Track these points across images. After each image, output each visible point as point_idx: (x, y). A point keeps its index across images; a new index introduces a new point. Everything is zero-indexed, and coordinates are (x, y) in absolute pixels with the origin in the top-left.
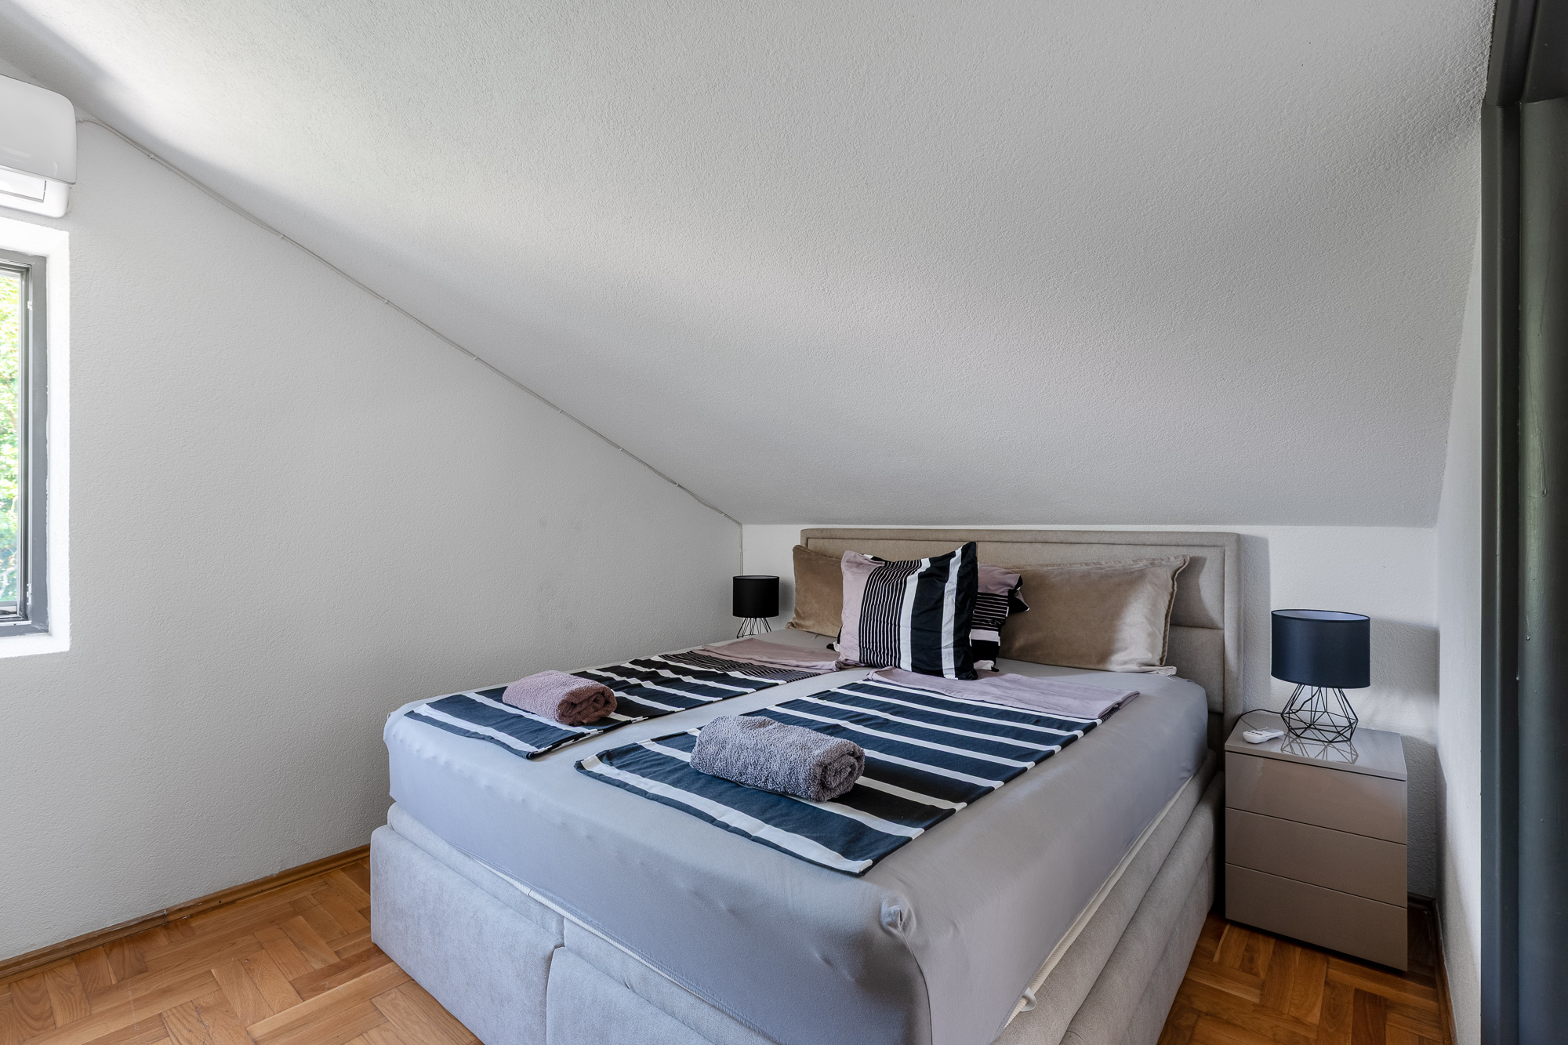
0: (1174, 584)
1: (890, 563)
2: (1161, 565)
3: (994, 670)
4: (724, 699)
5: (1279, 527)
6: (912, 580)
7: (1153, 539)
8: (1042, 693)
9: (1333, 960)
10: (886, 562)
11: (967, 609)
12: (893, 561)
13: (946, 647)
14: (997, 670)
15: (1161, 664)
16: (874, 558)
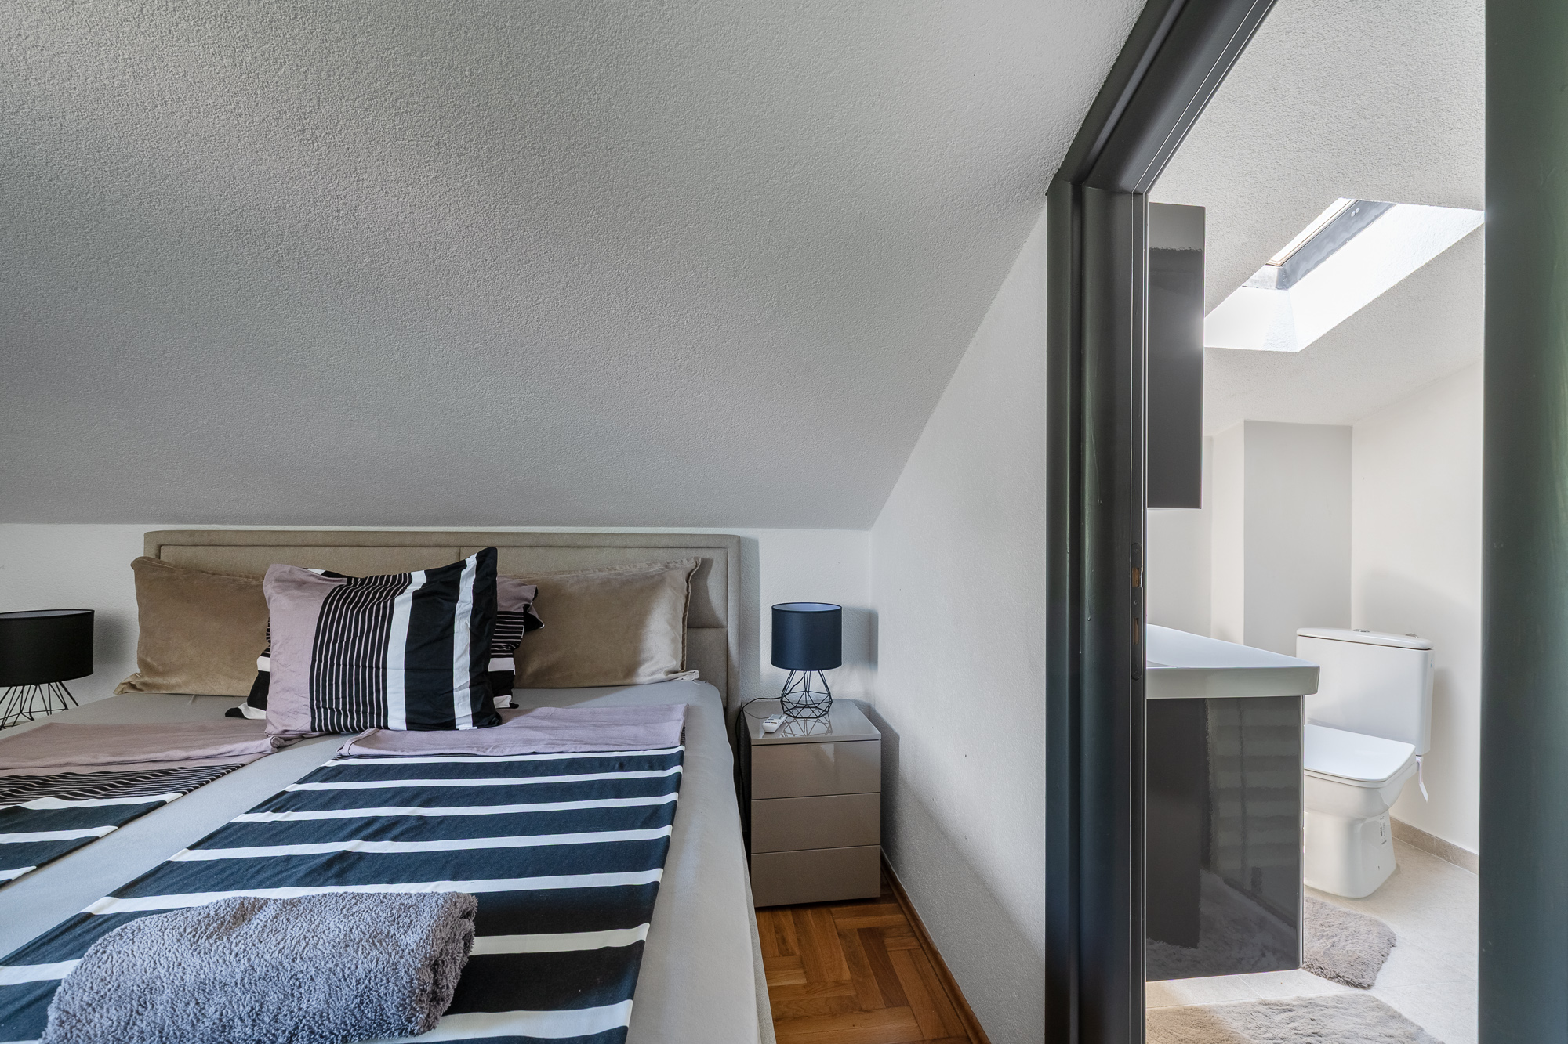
0: (688, 587)
1: (356, 579)
2: (676, 568)
3: (513, 706)
4: (40, 866)
5: (767, 530)
6: (403, 601)
7: (664, 542)
8: (595, 726)
9: (834, 910)
10: (350, 579)
11: (486, 634)
12: (360, 576)
13: (460, 688)
14: (517, 706)
15: (682, 669)
16: (327, 574)
